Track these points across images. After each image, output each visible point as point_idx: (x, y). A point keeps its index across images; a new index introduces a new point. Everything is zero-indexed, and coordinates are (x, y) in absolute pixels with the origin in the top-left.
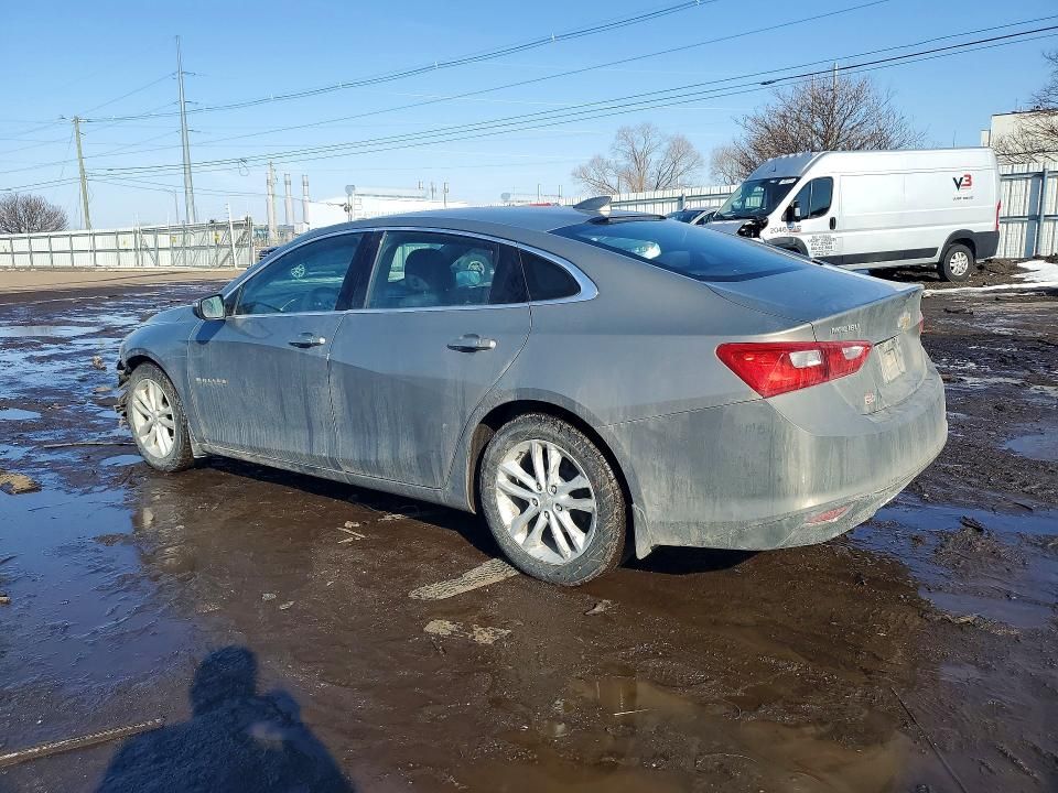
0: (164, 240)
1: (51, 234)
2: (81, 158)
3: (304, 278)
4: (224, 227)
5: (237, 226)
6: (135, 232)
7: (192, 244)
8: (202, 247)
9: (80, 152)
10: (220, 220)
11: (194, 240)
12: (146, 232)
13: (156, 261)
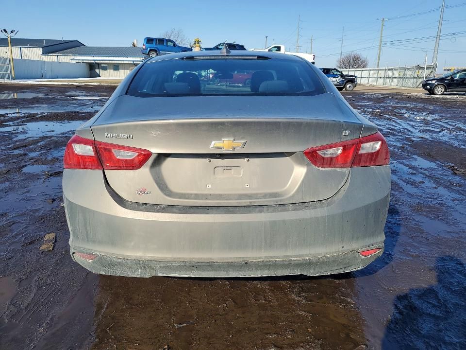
0: (396, 74)
1: (356, 69)
2: (381, 36)
3: (443, 94)
4: (423, 68)
5: (428, 68)
6: (386, 69)
7: (408, 76)
8: (410, 78)
9: (382, 34)
10: (422, 65)
11: (408, 74)
12: (389, 70)
13: (391, 83)
